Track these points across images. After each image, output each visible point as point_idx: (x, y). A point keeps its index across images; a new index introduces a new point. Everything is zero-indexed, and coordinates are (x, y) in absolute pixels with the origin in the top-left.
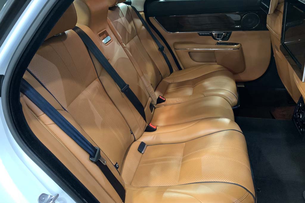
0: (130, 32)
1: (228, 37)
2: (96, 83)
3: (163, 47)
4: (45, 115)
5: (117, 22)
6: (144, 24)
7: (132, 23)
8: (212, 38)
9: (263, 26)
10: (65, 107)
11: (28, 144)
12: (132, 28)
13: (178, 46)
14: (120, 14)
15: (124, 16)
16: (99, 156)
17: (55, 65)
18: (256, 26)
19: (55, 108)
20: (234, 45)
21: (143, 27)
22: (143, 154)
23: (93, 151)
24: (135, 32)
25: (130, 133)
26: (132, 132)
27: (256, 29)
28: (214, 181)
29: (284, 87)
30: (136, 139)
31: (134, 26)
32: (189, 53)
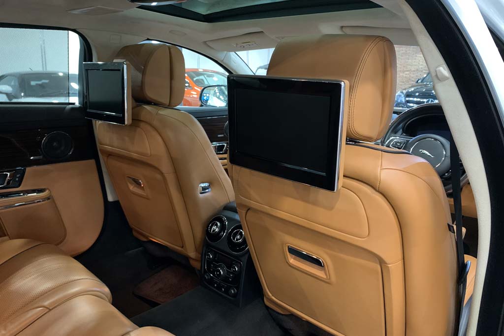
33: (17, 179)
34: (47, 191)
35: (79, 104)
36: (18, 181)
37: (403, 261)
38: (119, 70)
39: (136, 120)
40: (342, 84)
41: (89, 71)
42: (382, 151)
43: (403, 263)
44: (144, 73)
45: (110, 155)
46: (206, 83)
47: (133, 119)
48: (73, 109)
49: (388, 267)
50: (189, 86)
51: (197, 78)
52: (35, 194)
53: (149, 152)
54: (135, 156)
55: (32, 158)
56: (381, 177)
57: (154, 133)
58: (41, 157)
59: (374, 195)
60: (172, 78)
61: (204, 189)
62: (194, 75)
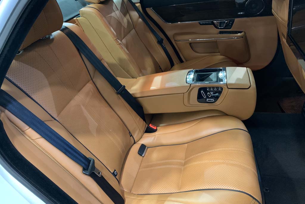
0: (126, 27)
1: (230, 25)
2: (89, 86)
3: (162, 40)
4: (30, 129)
5: (111, 16)
6: (141, 16)
7: (128, 16)
8: (214, 27)
9: (268, 12)
10: (55, 116)
11: (12, 164)
12: (128, 22)
13: (179, 38)
14: (113, 8)
15: (118, 10)
16: (94, 167)
17: (41, 72)
18: (261, 12)
19: (42, 120)
20: (237, 33)
21: (140, 20)
22: (143, 157)
23: (86, 163)
24: (132, 25)
25: (129, 136)
26: (131, 134)
27: (261, 15)
28: (218, 188)
29: (292, 75)
30: (136, 142)
31: (130, 19)
32: (190, 44)
34: (243, 33)
58: (244, 13)
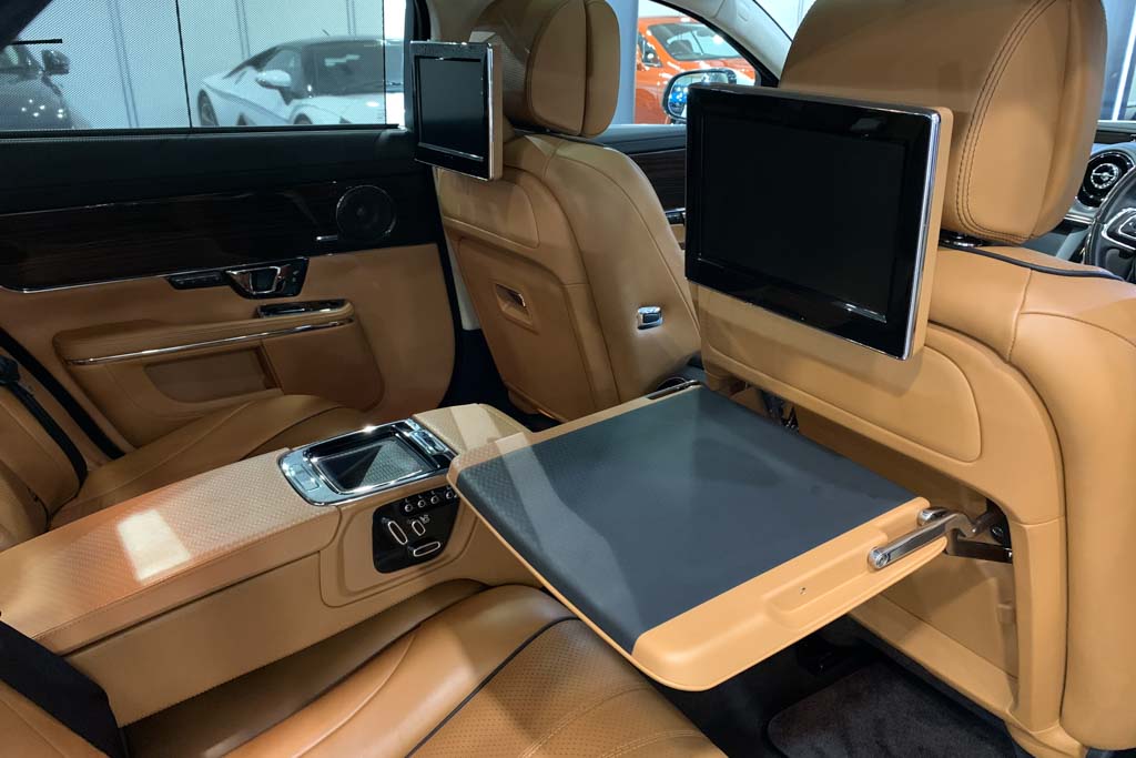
8: (234, 292)
13: (82, 349)
18: (388, 231)
33: (294, 280)
34: (348, 305)
35: (406, 126)
36: (295, 283)
37: (1063, 519)
38: (479, 60)
39: (511, 169)
40: (934, 118)
41: (421, 60)
42: (1032, 269)
43: (1063, 524)
44: (529, 63)
45: (463, 237)
46: (696, 49)
47: (504, 166)
48: (393, 137)
49: (1024, 530)
50: (655, 60)
51: (675, 38)
52: (328, 310)
53: (536, 239)
54: (508, 243)
55: (319, 238)
56: (1019, 333)
57: (547, 198)
58: (335, 237)
59: (999, 371)
60: (589, 72)
61: (649, 321)
62: (668, 32)
